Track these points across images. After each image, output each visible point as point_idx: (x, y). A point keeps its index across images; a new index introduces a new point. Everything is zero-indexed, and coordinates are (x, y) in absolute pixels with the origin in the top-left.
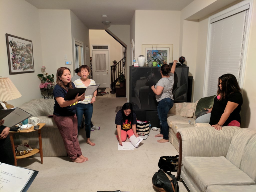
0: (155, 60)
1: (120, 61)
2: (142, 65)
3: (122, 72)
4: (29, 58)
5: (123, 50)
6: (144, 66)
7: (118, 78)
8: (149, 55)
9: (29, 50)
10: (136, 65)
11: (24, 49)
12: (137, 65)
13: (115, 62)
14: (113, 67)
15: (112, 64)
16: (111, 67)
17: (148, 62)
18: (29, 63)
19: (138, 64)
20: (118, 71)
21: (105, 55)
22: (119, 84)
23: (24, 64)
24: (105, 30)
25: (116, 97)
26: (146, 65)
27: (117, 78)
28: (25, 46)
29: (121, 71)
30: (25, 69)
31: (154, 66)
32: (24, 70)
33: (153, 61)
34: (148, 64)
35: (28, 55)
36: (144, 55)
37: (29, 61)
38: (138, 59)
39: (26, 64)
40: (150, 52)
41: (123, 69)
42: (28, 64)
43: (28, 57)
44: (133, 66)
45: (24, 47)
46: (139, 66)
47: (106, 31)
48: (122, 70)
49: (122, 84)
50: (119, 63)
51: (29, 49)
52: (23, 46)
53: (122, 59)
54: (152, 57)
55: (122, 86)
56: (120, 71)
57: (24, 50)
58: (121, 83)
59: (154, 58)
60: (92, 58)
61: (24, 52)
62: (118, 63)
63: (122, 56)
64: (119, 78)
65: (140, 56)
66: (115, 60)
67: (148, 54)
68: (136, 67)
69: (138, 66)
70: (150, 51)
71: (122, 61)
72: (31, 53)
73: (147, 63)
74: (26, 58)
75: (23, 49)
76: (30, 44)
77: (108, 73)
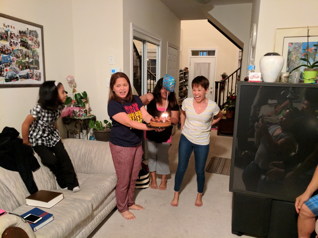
0: (313, 66)
1: (232, 75)
2: (270, 78)
3: (233, 92)
4: (27, 59)
5: (239, 57)
6: (276, 81)
7: (226, 103)
8: (294, 56)
9: (30, 42)
10: (254, 77)
11: (12, 37)
12: (258, 77)
13: (224, 76)
14: (219, 84)
15: (220, 79)
16: (217, 83)
17: (290, 71)
18: (26, 68)
19: (260, 74)
20: (228, 91)
21: (209, 64)
22: (225, 112)
23: (8, 68)
24: (207, 20)
25: (218, 134)
26: (284, 80)
27: (224, 103)
28: (17, 33)
29: (232, 90)
30: (11, 79)
31: (307, 82)
32: (6, 81)
33: (305, 70)
34: (288, 77)
35: (24, 51)
36: (280, 53)
37: (27, 64)
38: (260, 63)
39: (18, 69)
40: (297, 46)
41: (236, 87)
42: (22, 69)
43: (26, 56)
44: (246, 79)
45: (11, 34)
46: (263, 81)
47: (209, 21)
48: (234, 88)
49: (230, 113)
50: (231, 78)
51: (32, 40)
52: (9, 33)
53: (237, 71)
54: (304, 60)
55: (230, 117)
56: (230, 91)
57: (12, 40)
58: (229, 111)
59: (308, 62)
60: (189, 69)
61: (11, 45)
62: (228, 78)
63: (237, 67)
64: (228, 102)
65: (268, 54)
66: (225, 73)
67: (289, 53)
68: (255, 82)
69: (259, 80)
70: (296, 43)
71: (235, 75)
72: (39, 51)
73: (285, 74)
74: (18, 57)
75: (6, 37)
76: (35, 32)
77: (211, 92)
